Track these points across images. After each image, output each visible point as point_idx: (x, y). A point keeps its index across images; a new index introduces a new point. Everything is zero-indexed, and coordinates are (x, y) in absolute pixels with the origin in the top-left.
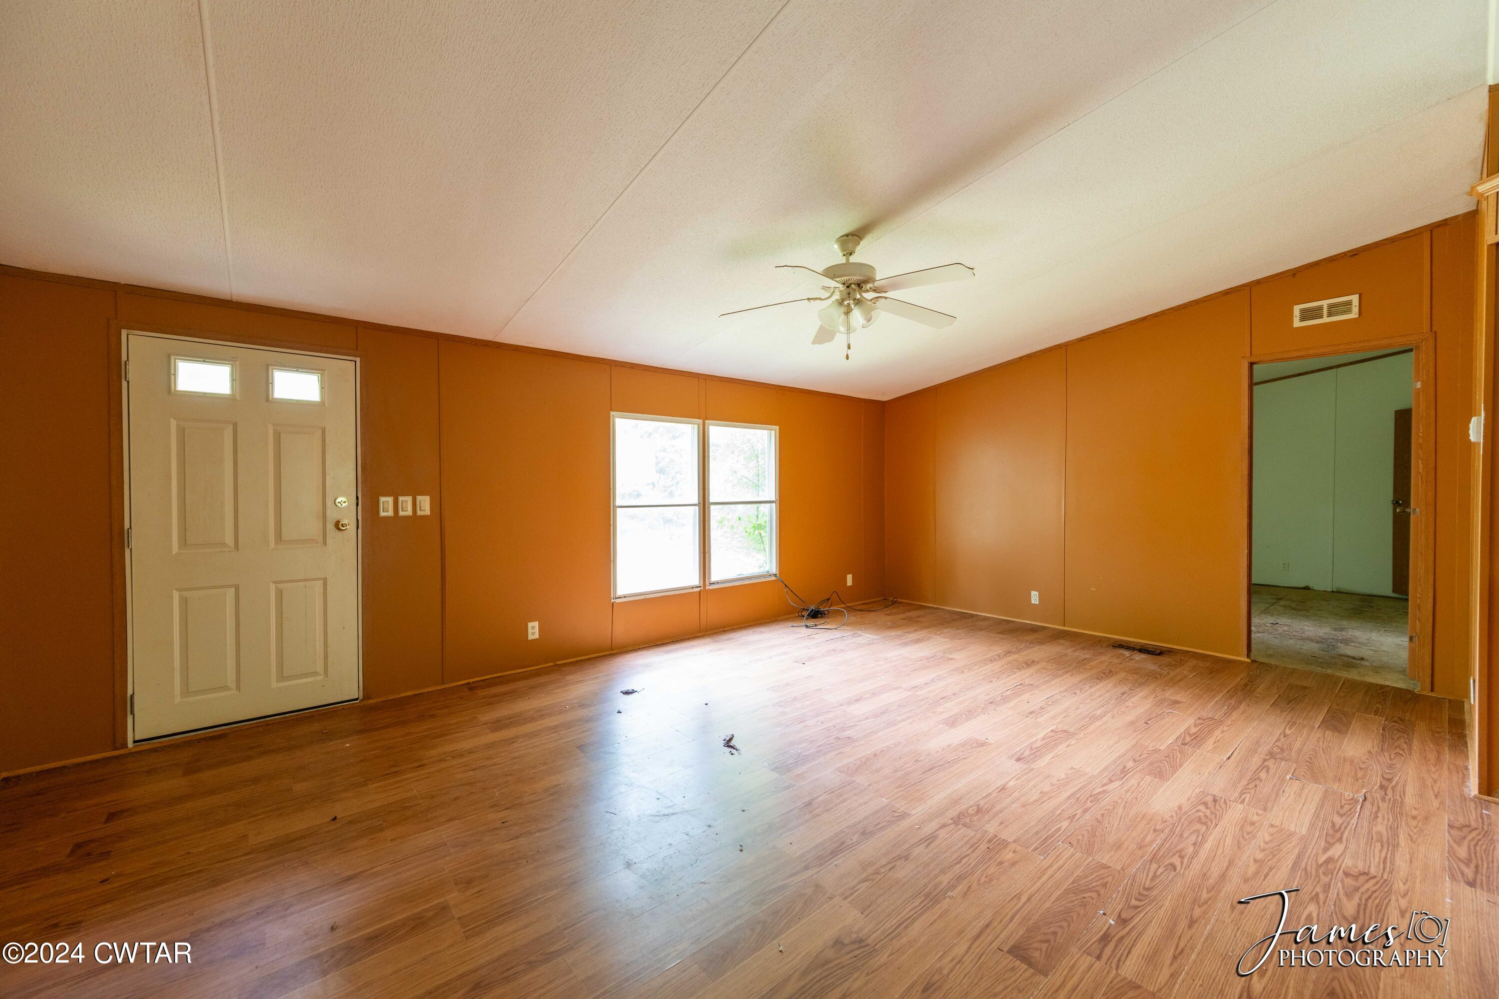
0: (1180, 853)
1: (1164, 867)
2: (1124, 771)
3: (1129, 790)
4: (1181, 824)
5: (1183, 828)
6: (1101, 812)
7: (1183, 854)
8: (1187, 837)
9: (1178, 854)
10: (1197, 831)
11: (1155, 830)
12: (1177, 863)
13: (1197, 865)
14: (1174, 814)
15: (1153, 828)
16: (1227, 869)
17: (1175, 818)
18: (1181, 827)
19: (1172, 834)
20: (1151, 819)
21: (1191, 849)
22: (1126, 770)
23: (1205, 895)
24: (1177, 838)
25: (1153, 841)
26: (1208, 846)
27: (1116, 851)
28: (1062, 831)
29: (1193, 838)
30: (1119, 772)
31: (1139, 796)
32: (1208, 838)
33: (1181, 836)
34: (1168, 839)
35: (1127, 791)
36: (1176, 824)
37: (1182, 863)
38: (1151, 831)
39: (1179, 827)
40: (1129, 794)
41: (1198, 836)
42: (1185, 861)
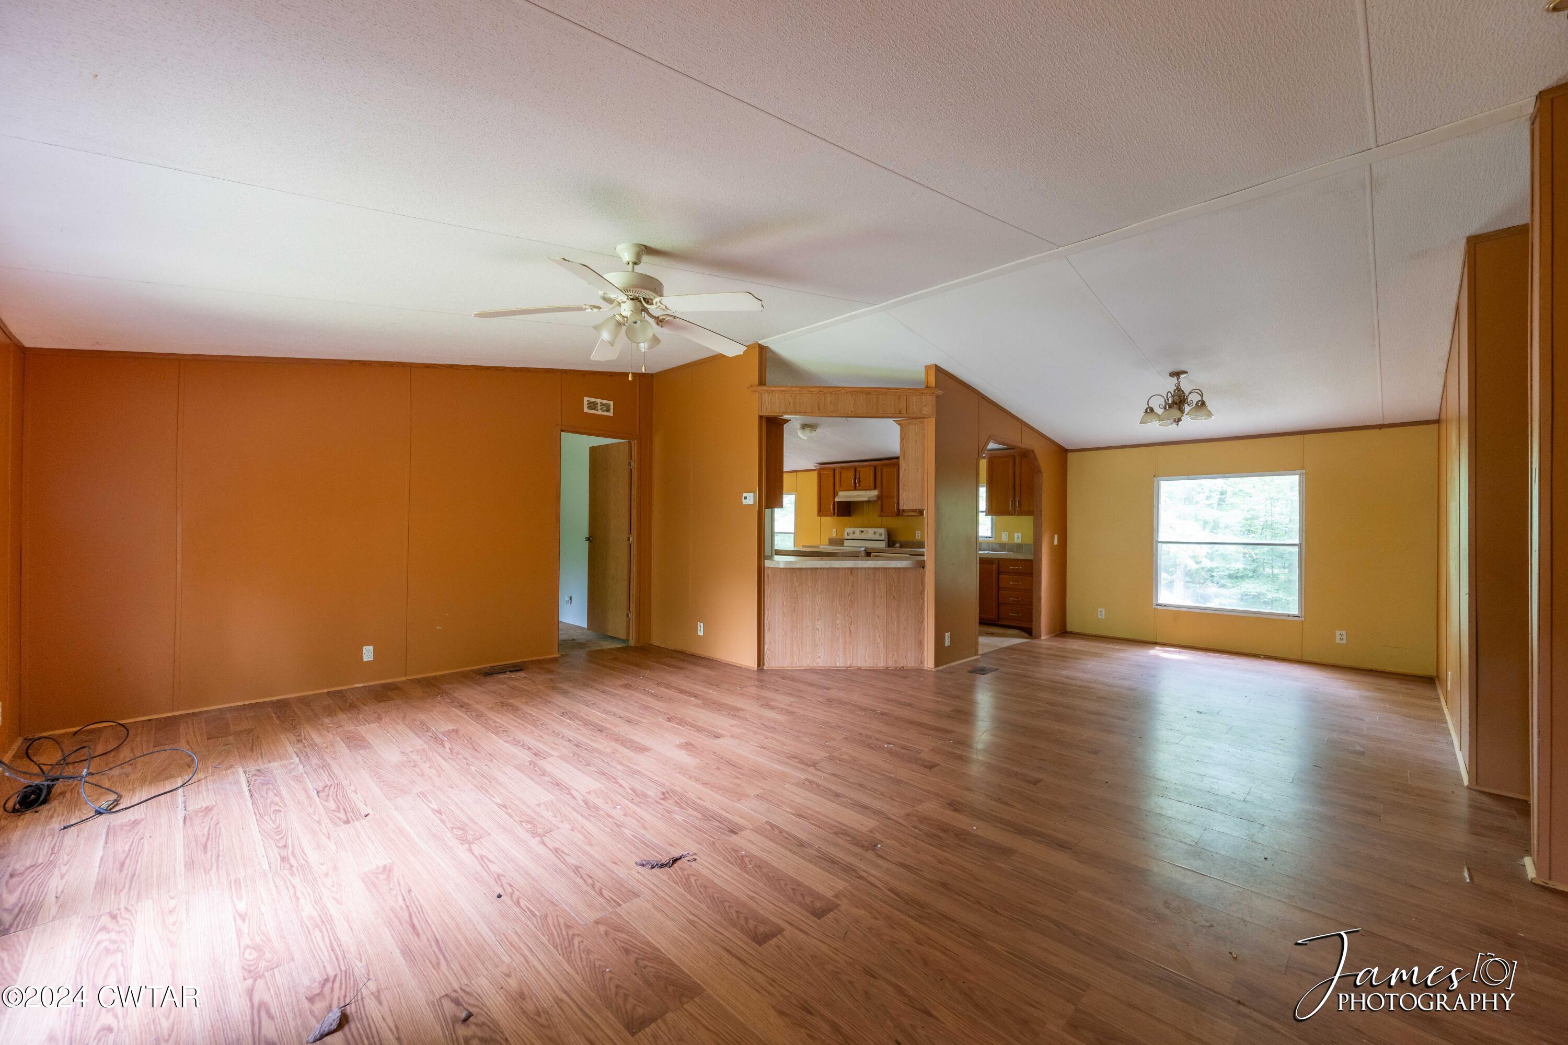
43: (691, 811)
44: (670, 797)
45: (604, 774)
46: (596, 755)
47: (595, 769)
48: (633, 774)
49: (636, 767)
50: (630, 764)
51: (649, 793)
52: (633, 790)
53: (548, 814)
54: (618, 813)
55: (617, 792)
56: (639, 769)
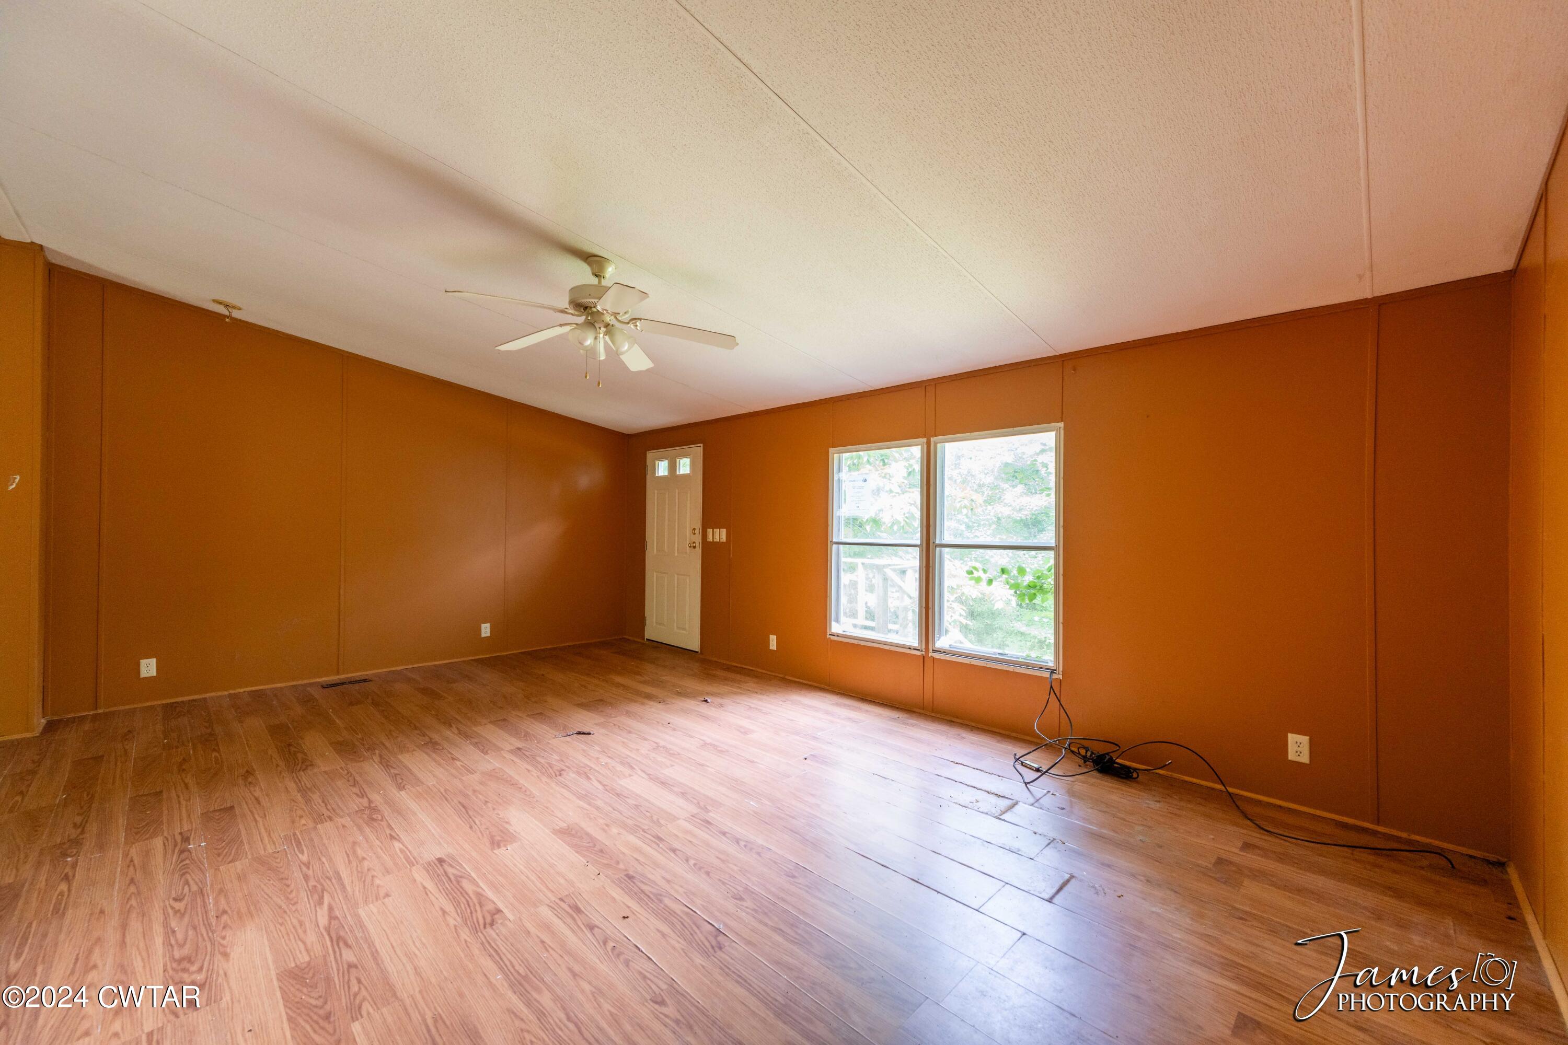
0: (181, 913)
1: (185, 895)
2: (339, 941)
3: (301, 925)
4: (206, 938)
5: (199, 936)
6: (292, 886)
7: (178, 915)
8: (187, 931)
9: (182, 911)
10: (181, 946)
11: (225, 912)
12: (177, 905)
13: (157, 915)
14: (224, 942)
15: (229, 912)
16: (124, 935)
17: (219, 939)
18: (202, 935)
19: (206, 922)
20: (241, 918)
21: (173, 924)
22: (341, 944)
23: (133, 902)
24: (197, 923)
25: (216, 902)
26: (159, 941)
27: (238, 874)
28: (297, 853)
29: (180, 936)
30: (342, 933)
31: (282, 929)
32: (164, 948)
33: (195, 928)
34: (204, 915)
35: (301, 923)
36: (210, 934)
37: (172, 908)
38: (227, 908)
39: (205, 935)
40: (295, 922)
41: (177, 941)
42: (170, 911)
43: (542, 761)
44: (556, 772)
45: (617, 794)
46: (630, 822)
47: (628, 800)
48: (586, 795)
49: (581, 803)
50: (588, 807)
51: (573, 775)
52: (588, 778)
53: (660, 759)
54: (604, 759)
55: (604, 776)
56: (578, 801)
